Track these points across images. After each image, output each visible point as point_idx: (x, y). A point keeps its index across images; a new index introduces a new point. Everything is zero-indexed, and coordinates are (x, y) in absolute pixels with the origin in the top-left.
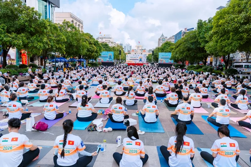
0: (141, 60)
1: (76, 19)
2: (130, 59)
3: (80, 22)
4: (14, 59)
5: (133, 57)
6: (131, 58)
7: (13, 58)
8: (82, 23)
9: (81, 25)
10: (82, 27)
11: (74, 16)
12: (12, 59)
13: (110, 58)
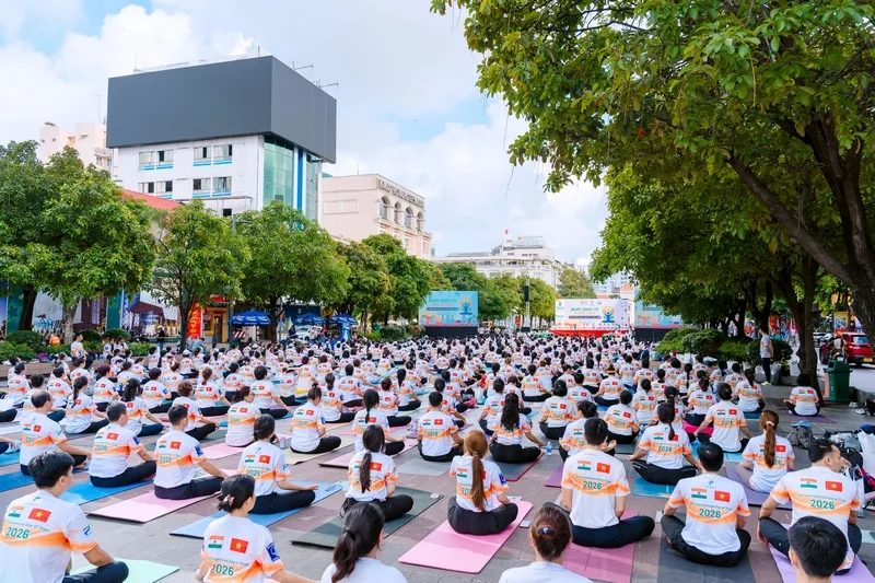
0: (609, 319)
1: (396, 193)
2: (570, 317)
3: (411, 200)
4: (174, 322)
5: (582, 307)
6: (573, 314)
7: (171, 318)
8: (420, 205)
9: (416, 210)
10: (419, 215)
11: (391, 184)
12: (169, 321)
13: (466, 313)
